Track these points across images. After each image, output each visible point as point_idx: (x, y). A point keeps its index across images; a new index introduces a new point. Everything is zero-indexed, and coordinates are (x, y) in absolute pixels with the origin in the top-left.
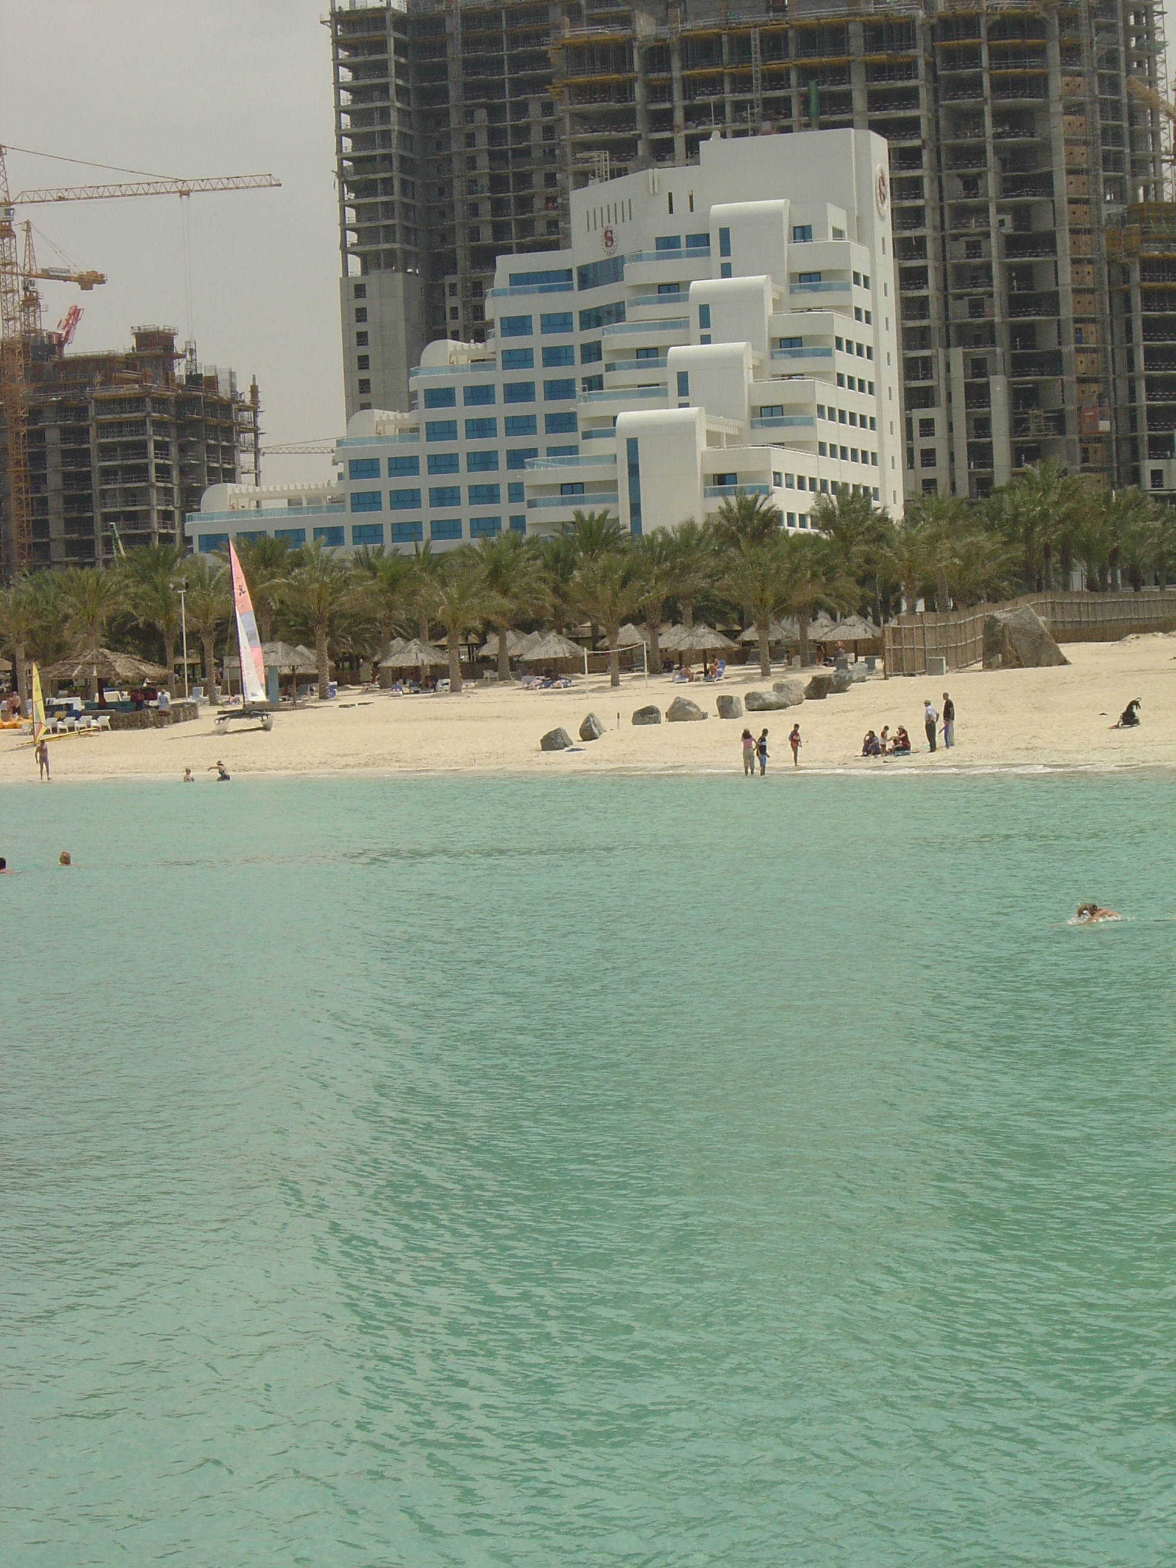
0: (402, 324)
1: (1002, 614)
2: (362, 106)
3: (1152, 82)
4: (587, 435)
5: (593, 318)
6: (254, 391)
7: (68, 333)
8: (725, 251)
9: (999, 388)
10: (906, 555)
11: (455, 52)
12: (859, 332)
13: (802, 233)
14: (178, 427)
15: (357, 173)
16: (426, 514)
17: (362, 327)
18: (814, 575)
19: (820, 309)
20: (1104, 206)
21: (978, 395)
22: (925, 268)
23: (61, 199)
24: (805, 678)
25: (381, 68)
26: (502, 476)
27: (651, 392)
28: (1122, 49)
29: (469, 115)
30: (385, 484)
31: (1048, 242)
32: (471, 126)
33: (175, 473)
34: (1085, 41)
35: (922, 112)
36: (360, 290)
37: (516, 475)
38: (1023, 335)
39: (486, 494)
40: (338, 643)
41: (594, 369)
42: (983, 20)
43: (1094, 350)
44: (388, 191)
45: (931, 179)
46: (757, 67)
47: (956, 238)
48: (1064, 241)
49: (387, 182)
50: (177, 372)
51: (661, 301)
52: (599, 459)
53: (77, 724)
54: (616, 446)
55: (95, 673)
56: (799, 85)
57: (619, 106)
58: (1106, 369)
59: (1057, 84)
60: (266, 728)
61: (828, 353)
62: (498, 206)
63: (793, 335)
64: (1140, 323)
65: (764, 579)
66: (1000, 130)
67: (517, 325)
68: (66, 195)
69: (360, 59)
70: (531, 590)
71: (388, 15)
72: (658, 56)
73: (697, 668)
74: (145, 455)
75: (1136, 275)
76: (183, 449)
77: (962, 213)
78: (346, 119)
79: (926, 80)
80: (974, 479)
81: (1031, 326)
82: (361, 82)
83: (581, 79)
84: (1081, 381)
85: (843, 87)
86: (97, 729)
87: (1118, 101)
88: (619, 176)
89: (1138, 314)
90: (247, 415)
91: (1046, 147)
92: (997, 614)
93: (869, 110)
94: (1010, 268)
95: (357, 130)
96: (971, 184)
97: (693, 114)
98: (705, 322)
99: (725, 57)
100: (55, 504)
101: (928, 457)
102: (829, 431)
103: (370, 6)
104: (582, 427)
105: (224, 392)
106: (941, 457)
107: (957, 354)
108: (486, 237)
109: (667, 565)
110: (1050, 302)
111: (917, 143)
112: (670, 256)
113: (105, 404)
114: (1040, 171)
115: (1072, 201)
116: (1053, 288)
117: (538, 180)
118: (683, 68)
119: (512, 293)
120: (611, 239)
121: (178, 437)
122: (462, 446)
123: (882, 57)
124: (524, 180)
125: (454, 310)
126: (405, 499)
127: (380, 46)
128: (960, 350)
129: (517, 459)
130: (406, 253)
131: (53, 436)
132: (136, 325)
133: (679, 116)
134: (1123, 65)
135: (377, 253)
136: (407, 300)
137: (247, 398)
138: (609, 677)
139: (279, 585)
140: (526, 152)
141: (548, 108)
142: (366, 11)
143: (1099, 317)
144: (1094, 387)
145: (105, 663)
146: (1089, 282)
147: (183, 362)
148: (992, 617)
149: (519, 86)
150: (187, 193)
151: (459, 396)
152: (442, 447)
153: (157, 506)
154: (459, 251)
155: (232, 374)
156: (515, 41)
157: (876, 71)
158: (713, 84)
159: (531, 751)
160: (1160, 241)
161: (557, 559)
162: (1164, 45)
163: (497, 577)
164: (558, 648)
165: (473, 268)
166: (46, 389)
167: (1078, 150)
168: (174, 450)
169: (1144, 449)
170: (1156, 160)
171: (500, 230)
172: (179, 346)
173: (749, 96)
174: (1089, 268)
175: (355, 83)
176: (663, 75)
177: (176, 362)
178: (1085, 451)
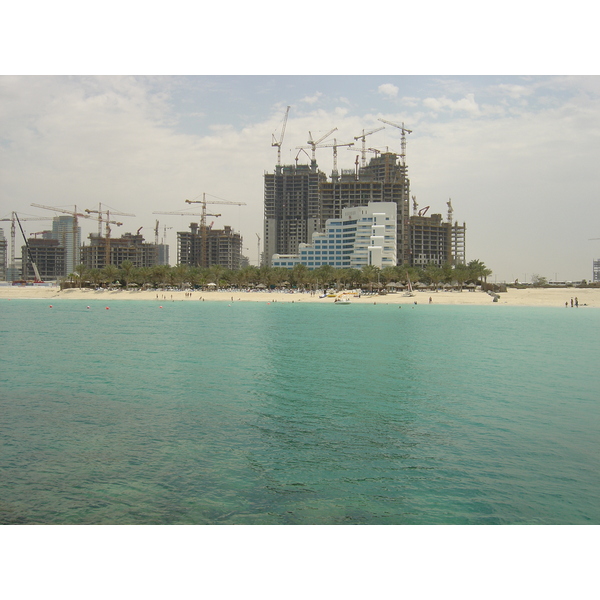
0: (274, 228)
2: (269, 191)
5: (345, 230)
7: (211, 226)
8: (375, 221)
11: (285, 183)
13: (387, 219)
15: (267, 202)
16: (314, 261)
17: (267, 228)
25: (273, 184)
26: (328, 255)
29: (287, 193)
30: (308, 256)
31: (400, 222)
32: (287, 196)
36: (267, 222)
39: (325, 258)
42: (392, 185)
43: (407, 240)
44: (273, 205)
46: (355, 190)
48: (403, 222)
51: (366, 228)
52: (360, 254)
54: (366, 252)
56: (362, 193)
57: (331, 194)
58: (409, 243)
59: (403, 196)
62: (291, 209)
63: (388, 235)
64: (414, 236)
67: (332, 230)
69: (269, 183)
71: (274, 176)
72: (337, 187)
74: (227, 247)
75: (414, 228)
79: (382, 194)
82: (269, 187)
83: (324, 190)
84: (405, 245)
93: (373, 198)
95: (268, 195)
98: (375, 233)
100: (210, 255)
104: (355, 248)
105: (238, 237)
110: (400, 232)
112: (366, 221)
113: (220, 238)
115: (404, 215)
116: (401, 229)
117: (298, 205)
118: (342, 189)
119: (330, 225)
120: (351, 217)
122: (321, 250)
123: (375, 189)
124: (295, 205)
126: (311, 258)
127: (272, 181)
129: (331, 253)
130: (275, 216)
131: (210, 243)
132: (224, 225)
133: (341, 197)
136: (275, 223)
140: (296, 201)
142: (270, 175)
143: (408, 234)
146: (406, 229)
149: (295, 189)
151: (321, 242)
152: (318, 250)
156: (295, 182)
157: (374, 192)
158: (347, 192)
166: (209, 235)
167: (406, 207)
169: (414, 257)
172: (232, 229)
173: (353, 194)
174: (406, 226)
177: (232, 232)
178: (405, 256)
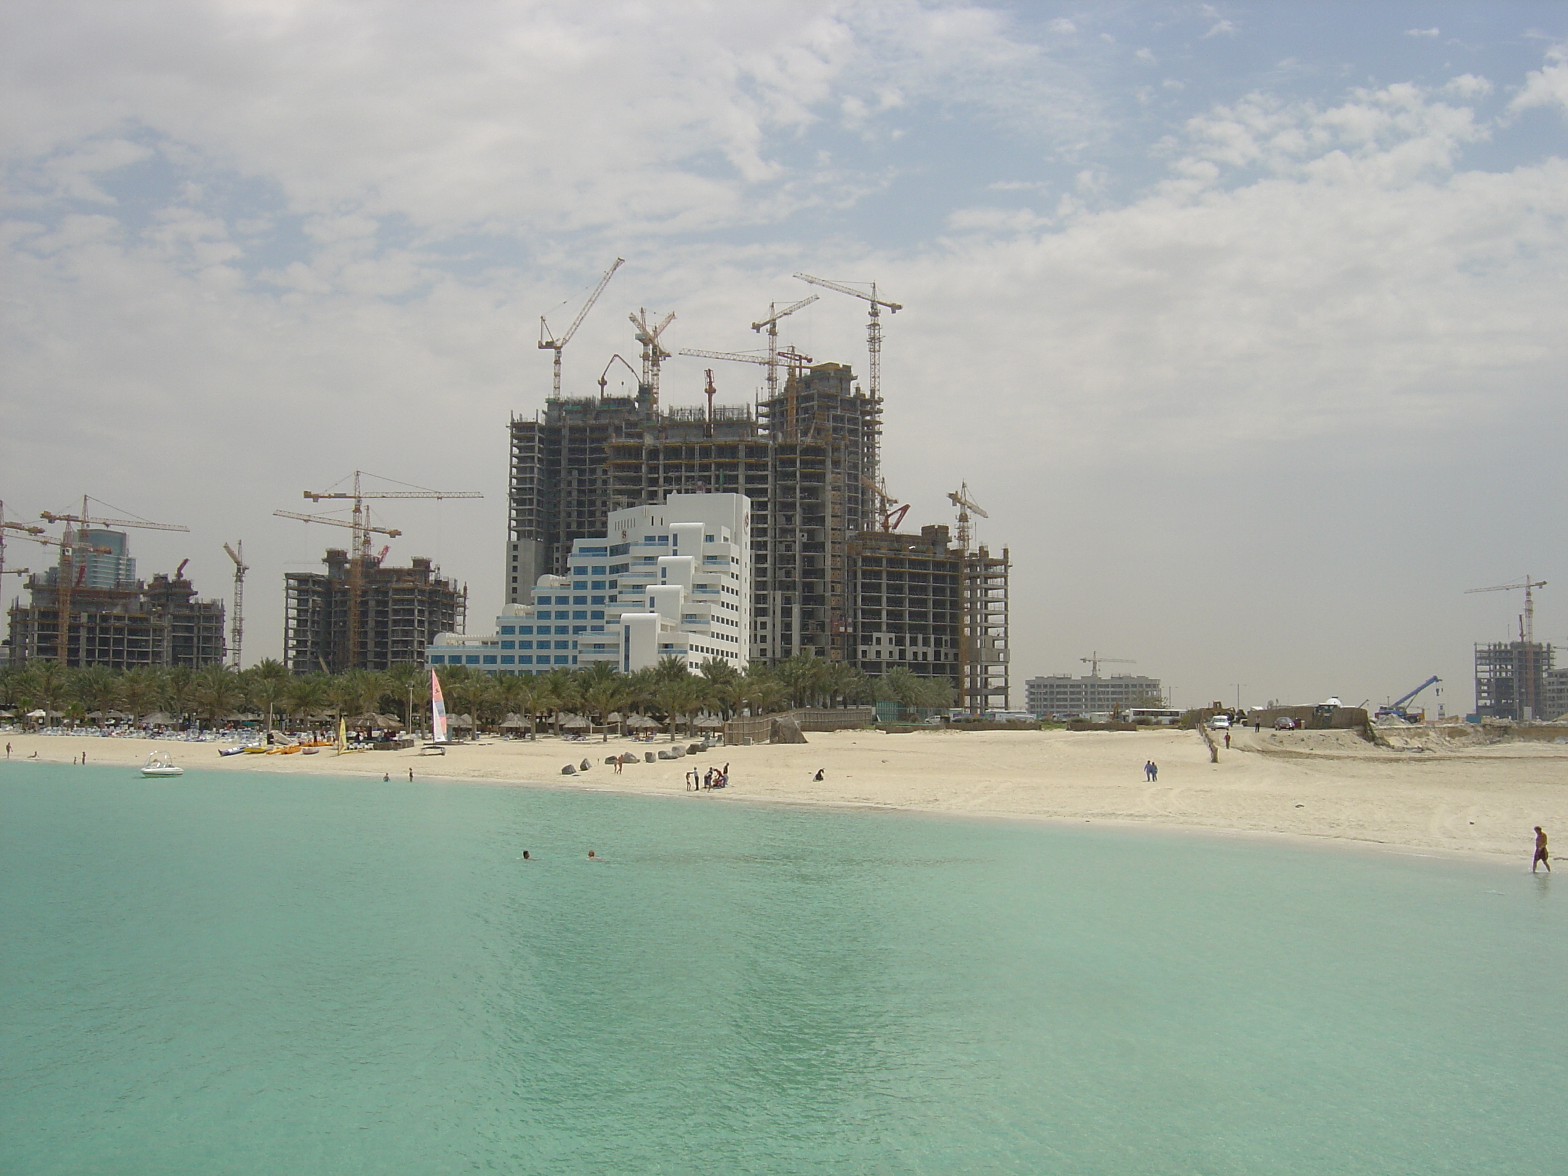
0: (533, 564)
1: (780, 719)
2: (522, 465)
3: (873, 478)
4: (608, 622)
5: (615, 570)
6: (465, 589)
7: (382, 557)
8: (675, 544)
9: (796, 609)
10: (738, 690)
11: (565, 443)
12: (733, 584)
13: (710, 538)
14: (430, 604)
15: (518, 494)
16: (534, 652)
17: (515, 564)
18: (697, 697)
19: (716, 572)
20: (847, 532)
21: (787, 612)
22: (766, 555)
23: (384, 497)
24: (687, 743)
25: (531, 449)
26: (570, 637)
27: (638, 605)
28: (860, 462)
29: (570, 472)
30: (517, 638)
31: (822, 546)
32: (570, 478)
33: (426, 624)
34: (843, 459)
35: (769, 486)
36: (515, 547)
37: (575, 638)
38: (808, 587)
39: (563, 645)
40: (483, 713)
41: (614, 592)
42: (798, 447)
43: (839, 595)
44: (531, 504)
45: (771, 516)
46: (697, 461)
47: (780, 542)
48: (828, 546)
49: (531, 500)
50: (430, 578)
51: (645, 564)
52: (613, 634)
53: (358, 747)
54: (620, 628)
55: (368, 724)
56: (716, 471)
57: (635, 474)
58: (844, 604)
59: (829, 477)
60: (443, 754)
61: (718, 592)
62: (580, 514)
63: (703, 583)
64: (860, 585)
65: (674, 698)
66: (803, 495)
67: (581, 571)
68: (385, 495)
69: (522, 444)
70: (570, 695)
71: (536, 425)
72: (654, 453)
73: (641, 735)
74: (413, 614)
75: (860, 563)
76: (430, 613)
77: (784, 531)
78: (514, 470)
79: (771, 472)
80: (783, 649)
81: (812, 583)
82: (522, 455)
83: (618, 462)
84: (833, 609)
85: (735, 473)
86: (367, 749)
87: (857, 485)
88: (632, 507)
89: (860, 580)
90: (462, 599)
91: (823, 505)
92: (778, 719)
93: (746, 483)
94: (804, 557)
95: (519, 476)
96: (789, 519)
97: (668, 480)
98: (664, 575)
99: (683, 457)
100: (371, 634)
101: (764, 639)
102: (716, 627)
103: (529, 421)
104: (606, 618)
105: (451, 588)
106: (769, 639)
107: (779, 593)
108: (574, 527)
109: (632, 688)
110: (822, 573)
111: (766, 499)
112: (650, 545)
113: (397, 591)
114: (820, 515)
115: (832, 529)
116: (823, 567)
117: (599, 503)
118: (664, 459)
119: (580, 556)
120: (625, 535)
121: (429, 608)
122: (553, 623)
123: (752, 460)
124: (592, 503)
125: (557, 559)
126: (526, 645)
127: (532, 439)
128: (780, 592)
129: (578, 630)
130: (537, 532)
131: (372, 603)
132: (414, 556)
133: (661, 480)
134: (860, 469)
135: (525, 531)
136: (536, 552)
137: (462, 592)
138: (602, 736)
139: (457, 687)
140: (594, 491)
141: (605, 472)
142: (526, 423)
143: (842, 581)
144: (838, 612)
145: (373, 719)
146: (839, 565)
147: (434, 574)
148: (775, 720)
149: (593, 461)
150: (441, 498)
151: (553, 600)
152: (544, 623)
153: (417, 638)
154: (561, 532)
155: (455, 581)
156: (592, 441)
157: (749, 467)
158: (677, 467)
159: (557, 774)
160: (871, 549)
161: (584, 682)
162: (879, 461)
163: (556, 690)
164: (581, 723)
165: (567, 540)
166: (370, 582)
167: (837, 507)
168: (426, 613)
169: (859, 640)
170: (873, 512)
171: (580, 525)
172: (432, 567)
173: (693, 474)
174: (839, 559)
175: (520, 455)
176: (655, 462)
177: (430, 574)
178: (833, 640)
